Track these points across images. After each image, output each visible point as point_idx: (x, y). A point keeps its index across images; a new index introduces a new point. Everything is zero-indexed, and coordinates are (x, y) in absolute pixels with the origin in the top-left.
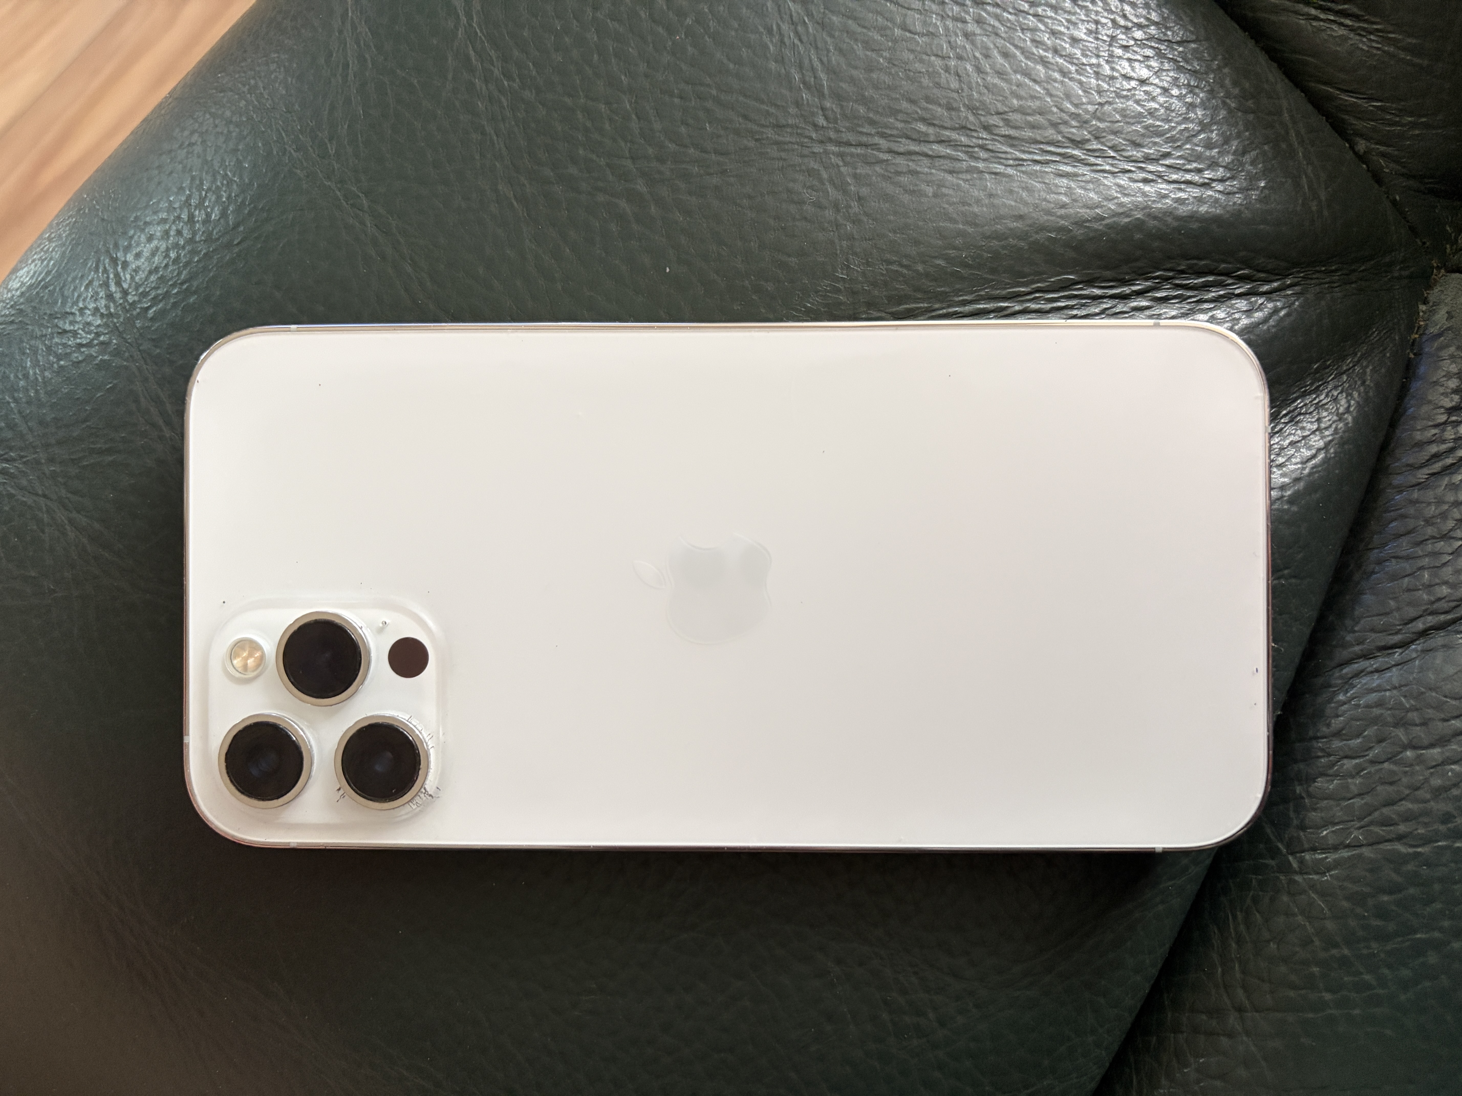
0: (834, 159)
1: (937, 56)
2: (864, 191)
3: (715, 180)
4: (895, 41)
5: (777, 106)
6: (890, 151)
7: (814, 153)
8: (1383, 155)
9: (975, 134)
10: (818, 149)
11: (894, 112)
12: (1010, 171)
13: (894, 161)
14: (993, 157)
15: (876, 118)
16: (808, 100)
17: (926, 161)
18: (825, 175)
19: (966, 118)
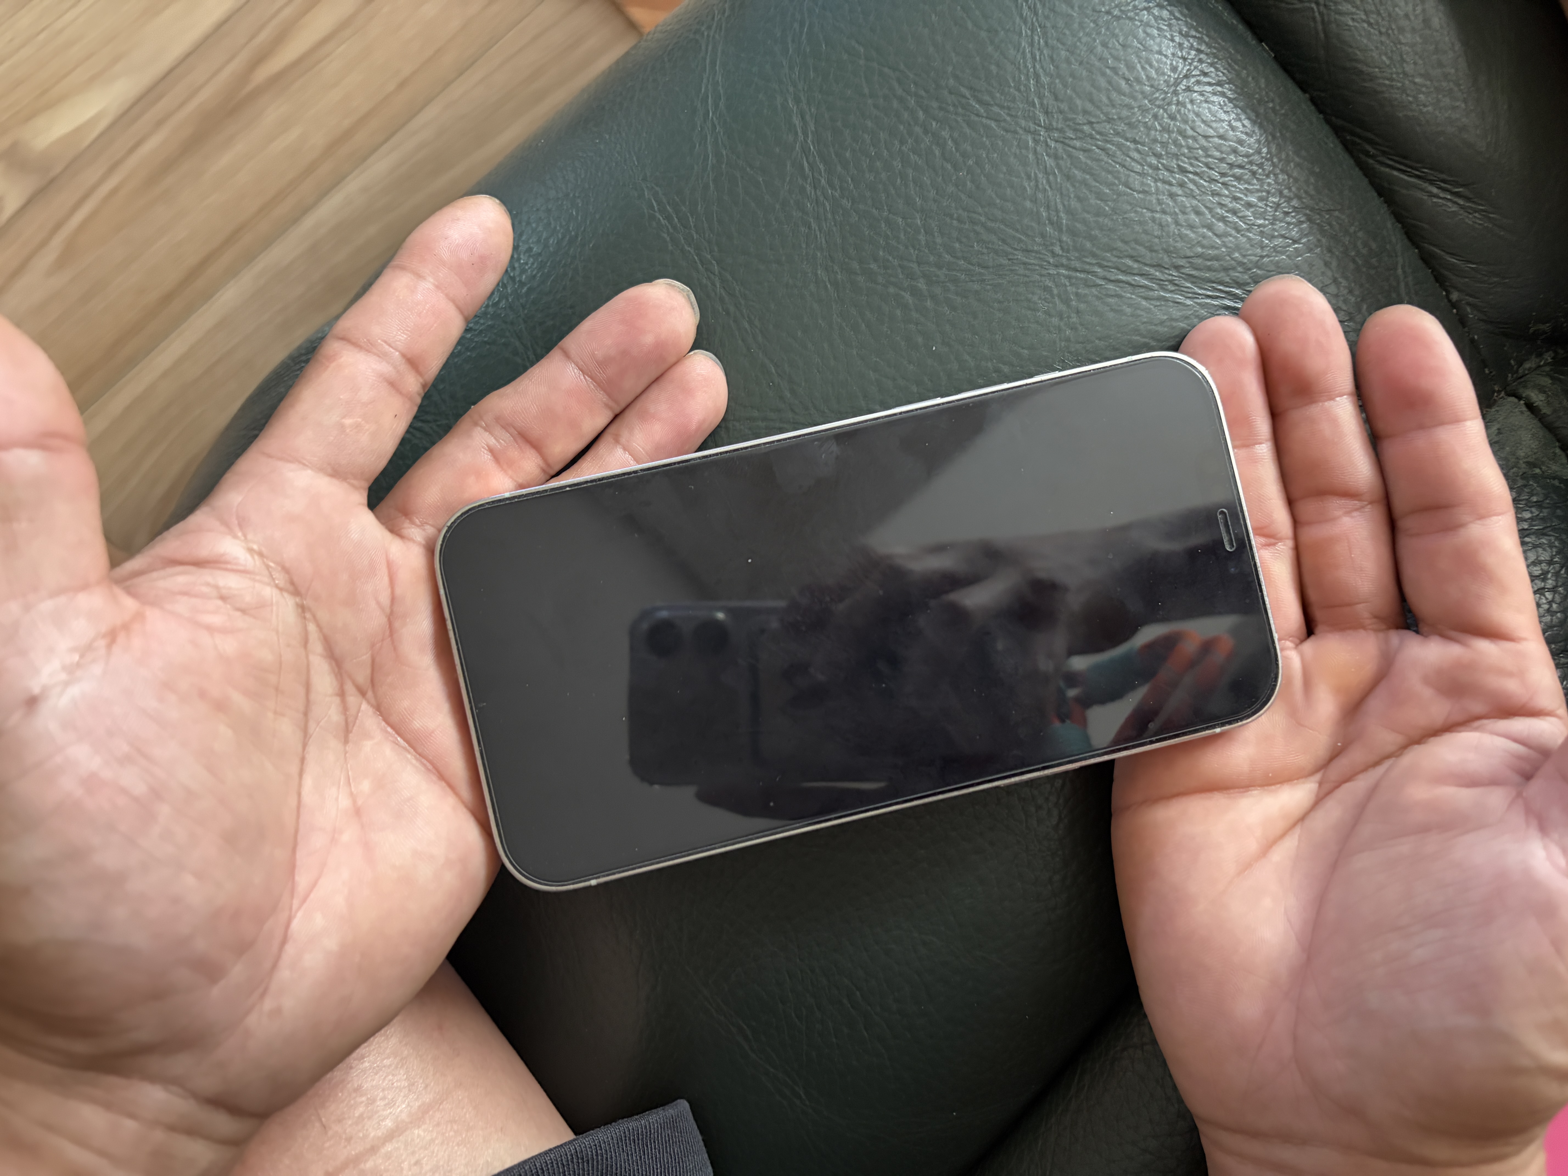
0: (1064, 281)
1: (1147, 209)
2: (1082, 306)
3: (976, 287)
4: (1119, 194)
5: (1027, 236)
6: (1104, 278)
7: (1049, 274)
8: (1469, 304)
9: (1167, 271)
10: (1053, 271)
11: (1111, 249)
12: (1189, 302)
13: (1106, 286)
14: (1177, 290)
15: (1098, 252)
16: (1050, 233)
17: (1129, 289)
18: (1055, 291)
19: (1162, 258)
